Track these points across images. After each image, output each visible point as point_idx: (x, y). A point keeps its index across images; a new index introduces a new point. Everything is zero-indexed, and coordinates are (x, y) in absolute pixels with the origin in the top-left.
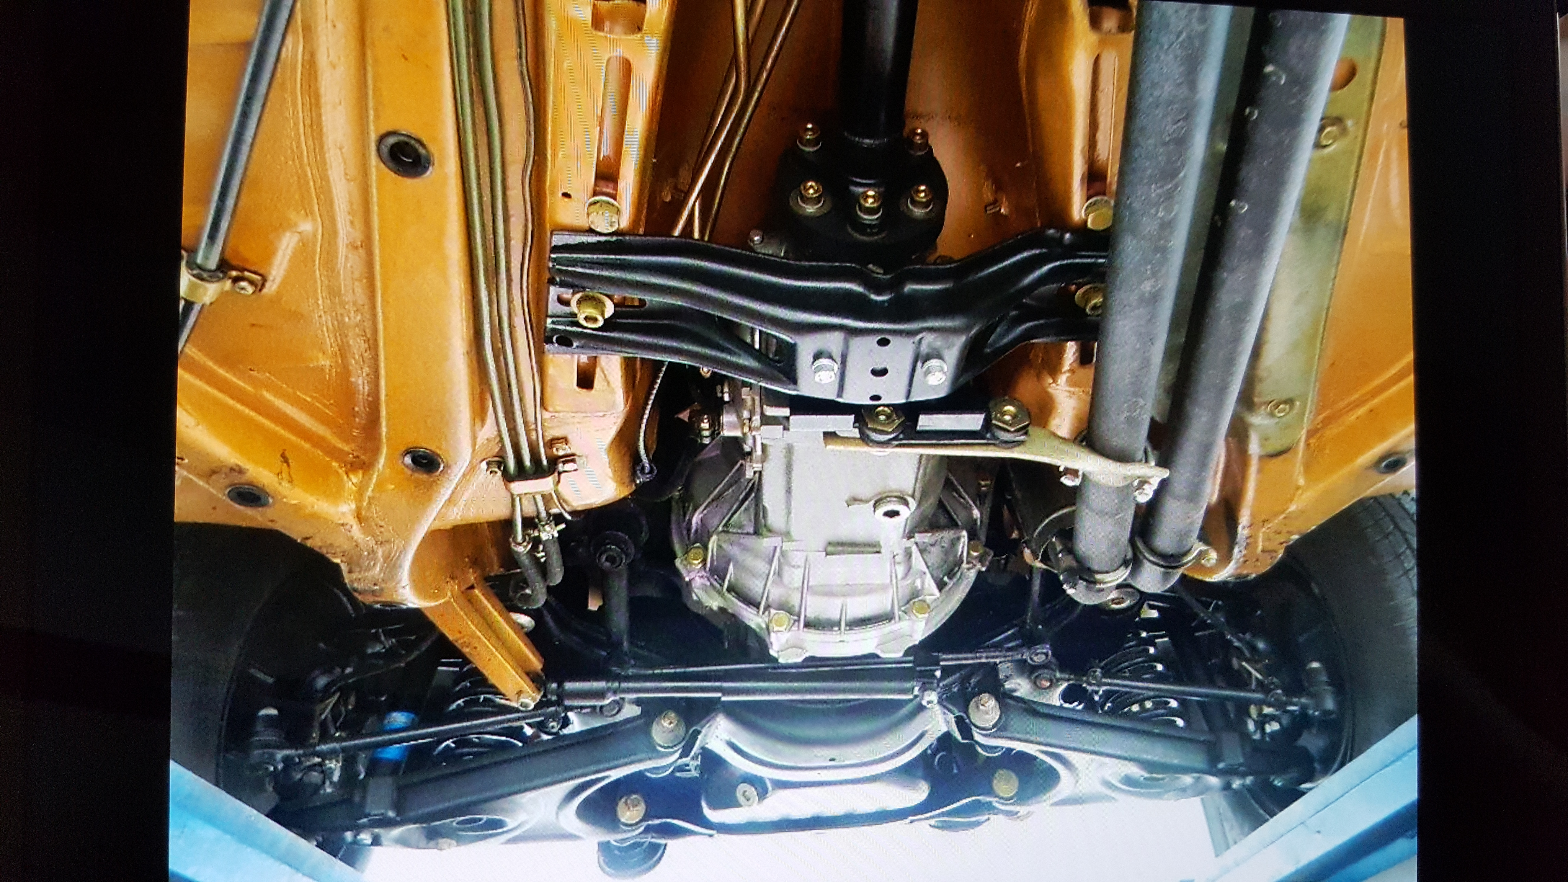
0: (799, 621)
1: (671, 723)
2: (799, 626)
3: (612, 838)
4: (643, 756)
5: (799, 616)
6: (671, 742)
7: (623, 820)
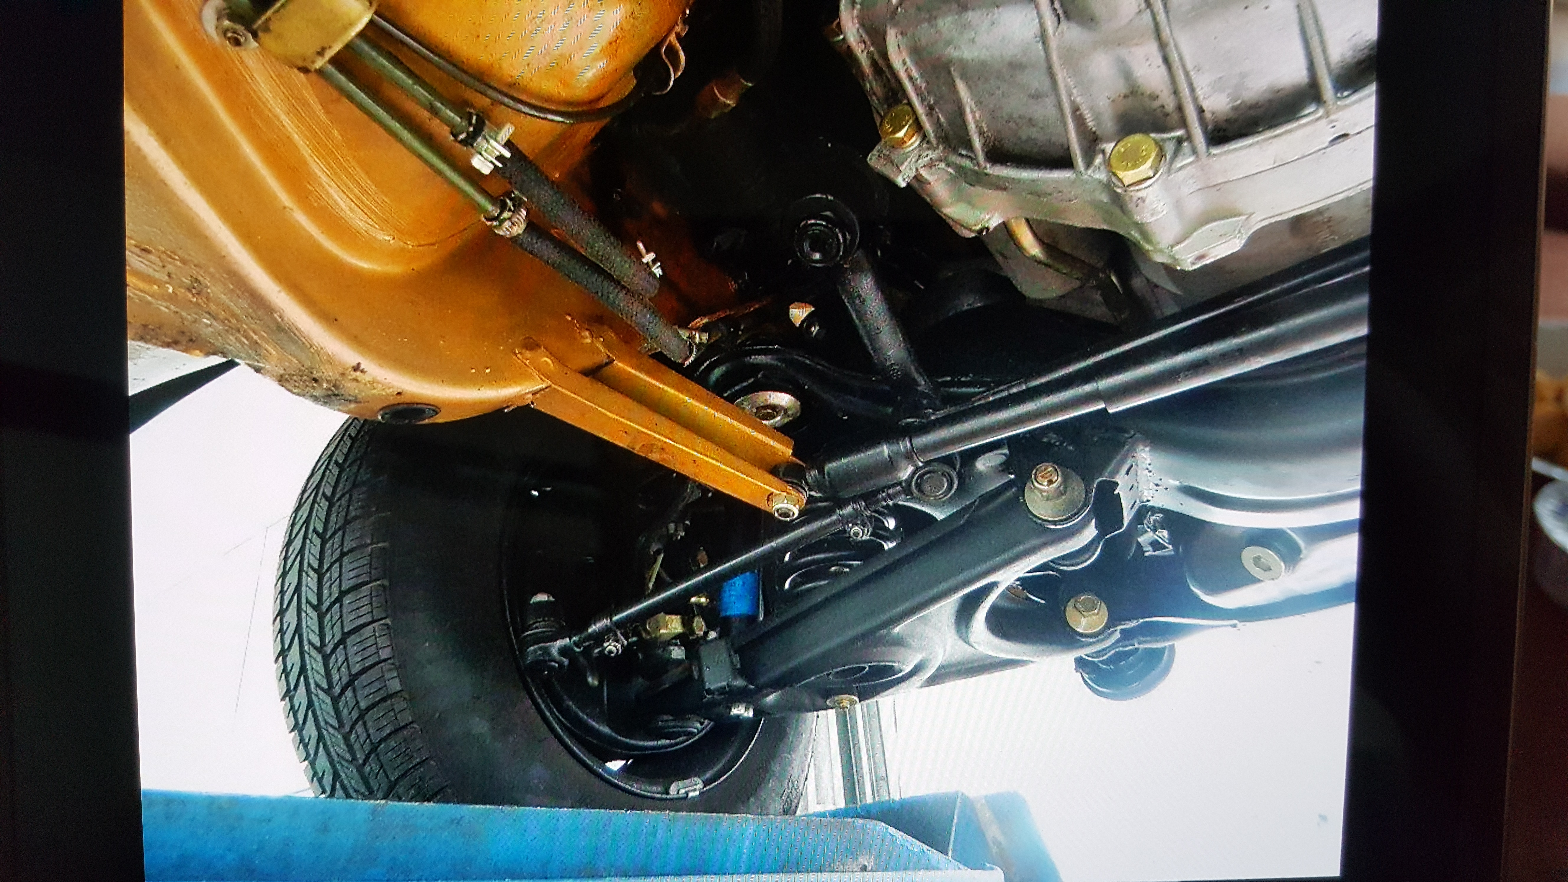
0: (1189, 138)
1: (1051, 482)
2: (1194, 151)
3: (1082, 653)
4: (1035, 542)
5: (1183, 123)
6: (1065, 511)
7: (1080, 630)
